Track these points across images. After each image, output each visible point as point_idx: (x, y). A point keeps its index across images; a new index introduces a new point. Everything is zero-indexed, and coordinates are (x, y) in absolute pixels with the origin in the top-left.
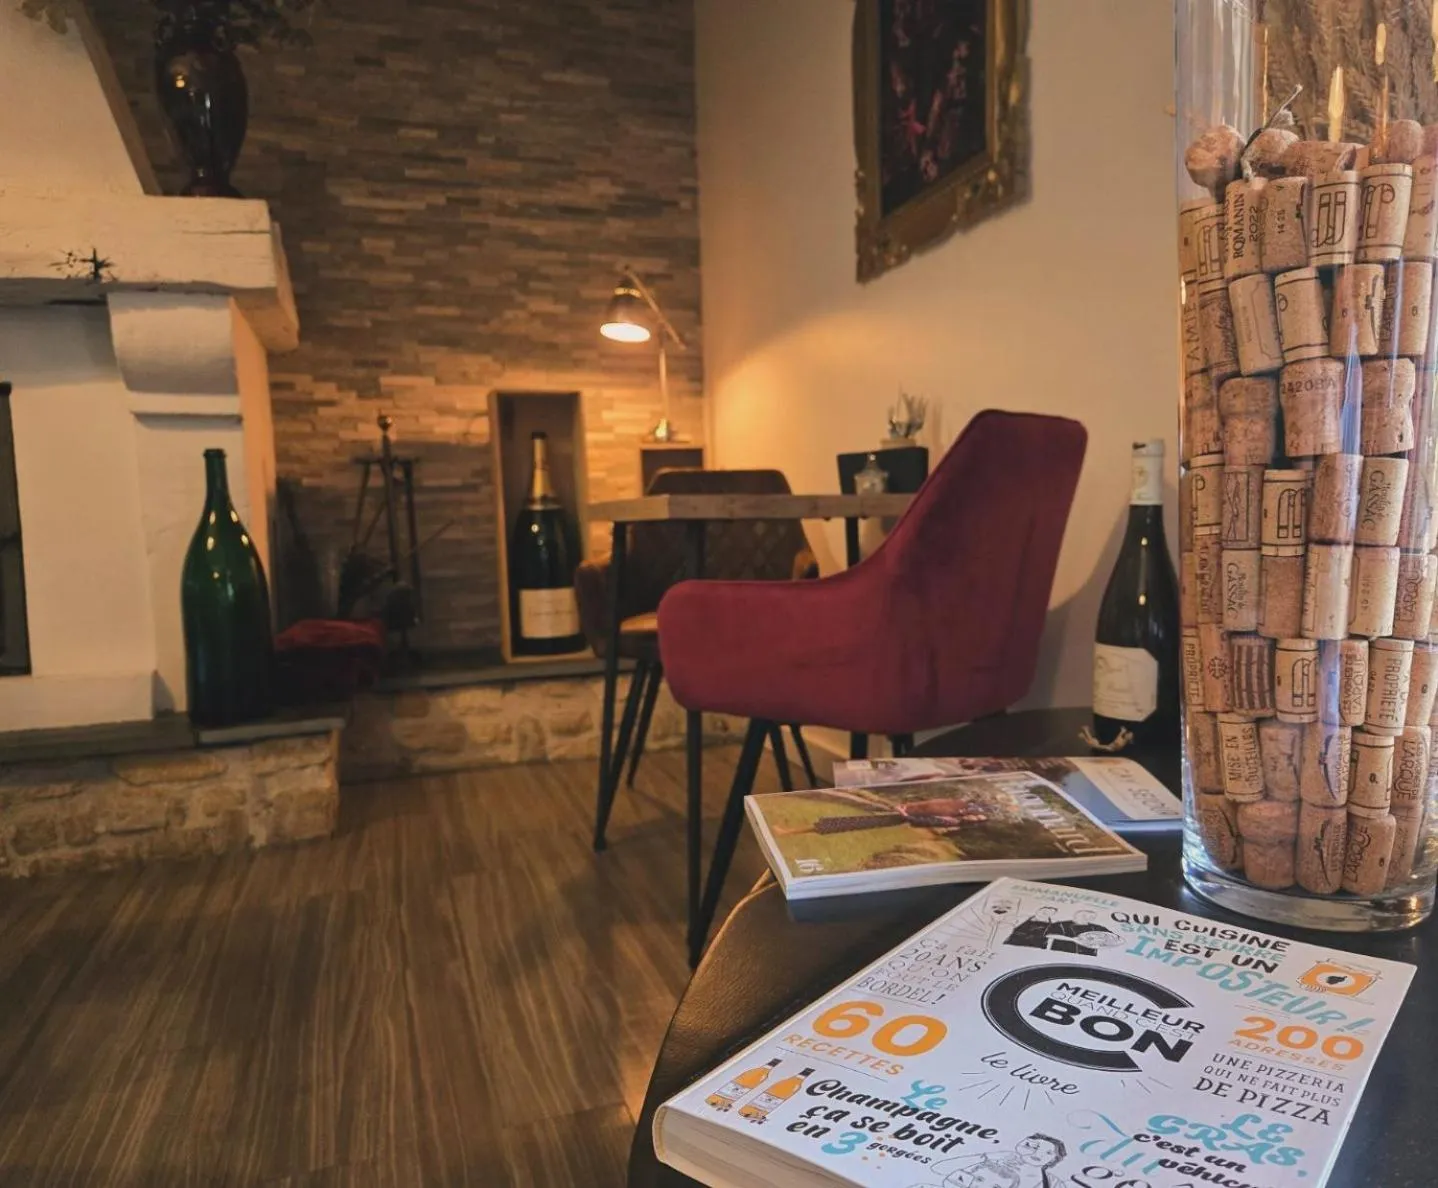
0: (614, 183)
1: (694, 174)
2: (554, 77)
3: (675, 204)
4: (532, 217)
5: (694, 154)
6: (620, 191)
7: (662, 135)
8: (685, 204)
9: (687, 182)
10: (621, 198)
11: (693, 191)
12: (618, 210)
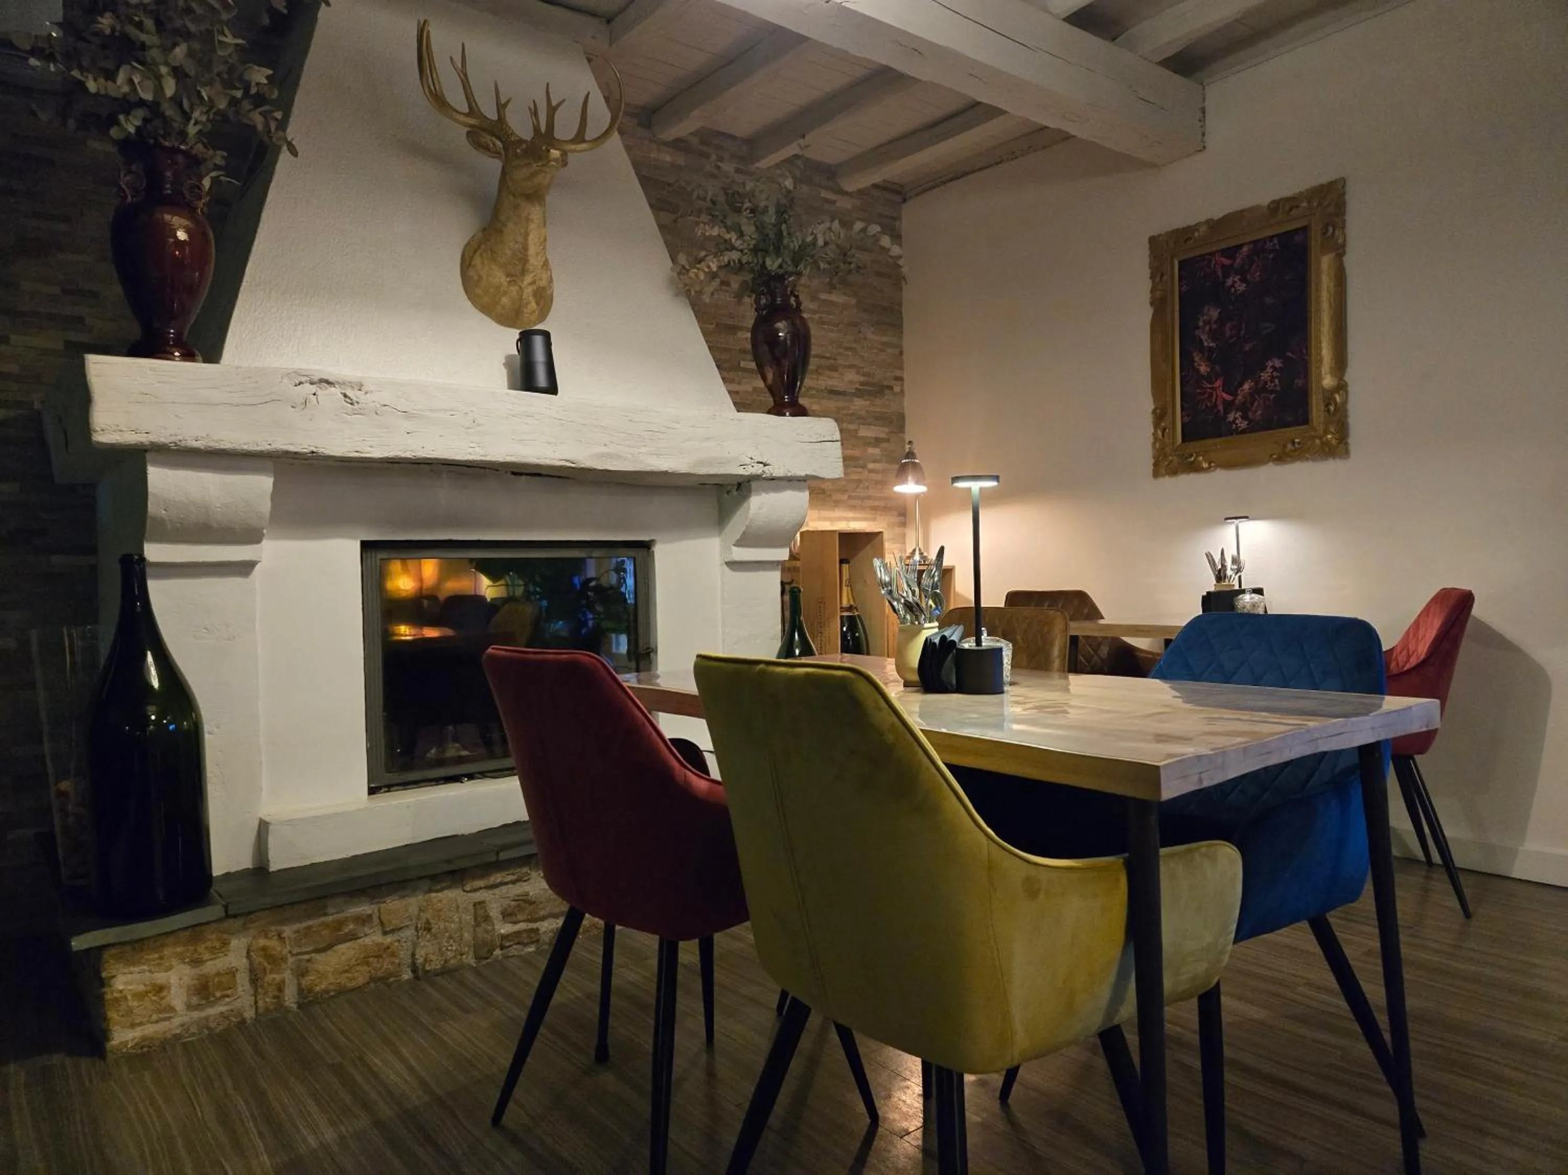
0: (857, 373)
1: (901, 368)
2: (823, 296)
3: (890, 388)
4: (812, 397)
5: (901, 353)
6: (862, 379)
7: (885, 339)
8: (897, 389)
9: (898, 373)
10: (862, 384)
11: (900, 379)
12: (859, 393)
